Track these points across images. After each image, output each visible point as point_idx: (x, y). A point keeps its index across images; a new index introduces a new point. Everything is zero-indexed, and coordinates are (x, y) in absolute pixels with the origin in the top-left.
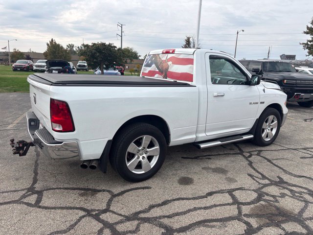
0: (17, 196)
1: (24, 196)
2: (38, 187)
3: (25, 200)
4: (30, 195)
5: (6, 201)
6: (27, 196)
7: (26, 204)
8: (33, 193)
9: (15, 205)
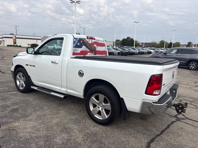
0: (187, 121)
1: (183, 119)
2: (174, 119)
3: (184, 117)
4: (180, 118)
5: (193, 121)
6: (182, 118)
7: (184, 116)
8: (178, 118)
9: (189, 117)
